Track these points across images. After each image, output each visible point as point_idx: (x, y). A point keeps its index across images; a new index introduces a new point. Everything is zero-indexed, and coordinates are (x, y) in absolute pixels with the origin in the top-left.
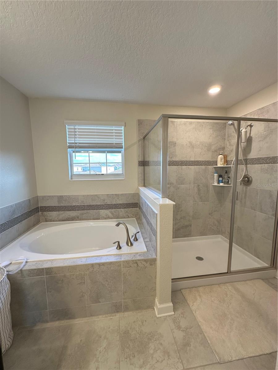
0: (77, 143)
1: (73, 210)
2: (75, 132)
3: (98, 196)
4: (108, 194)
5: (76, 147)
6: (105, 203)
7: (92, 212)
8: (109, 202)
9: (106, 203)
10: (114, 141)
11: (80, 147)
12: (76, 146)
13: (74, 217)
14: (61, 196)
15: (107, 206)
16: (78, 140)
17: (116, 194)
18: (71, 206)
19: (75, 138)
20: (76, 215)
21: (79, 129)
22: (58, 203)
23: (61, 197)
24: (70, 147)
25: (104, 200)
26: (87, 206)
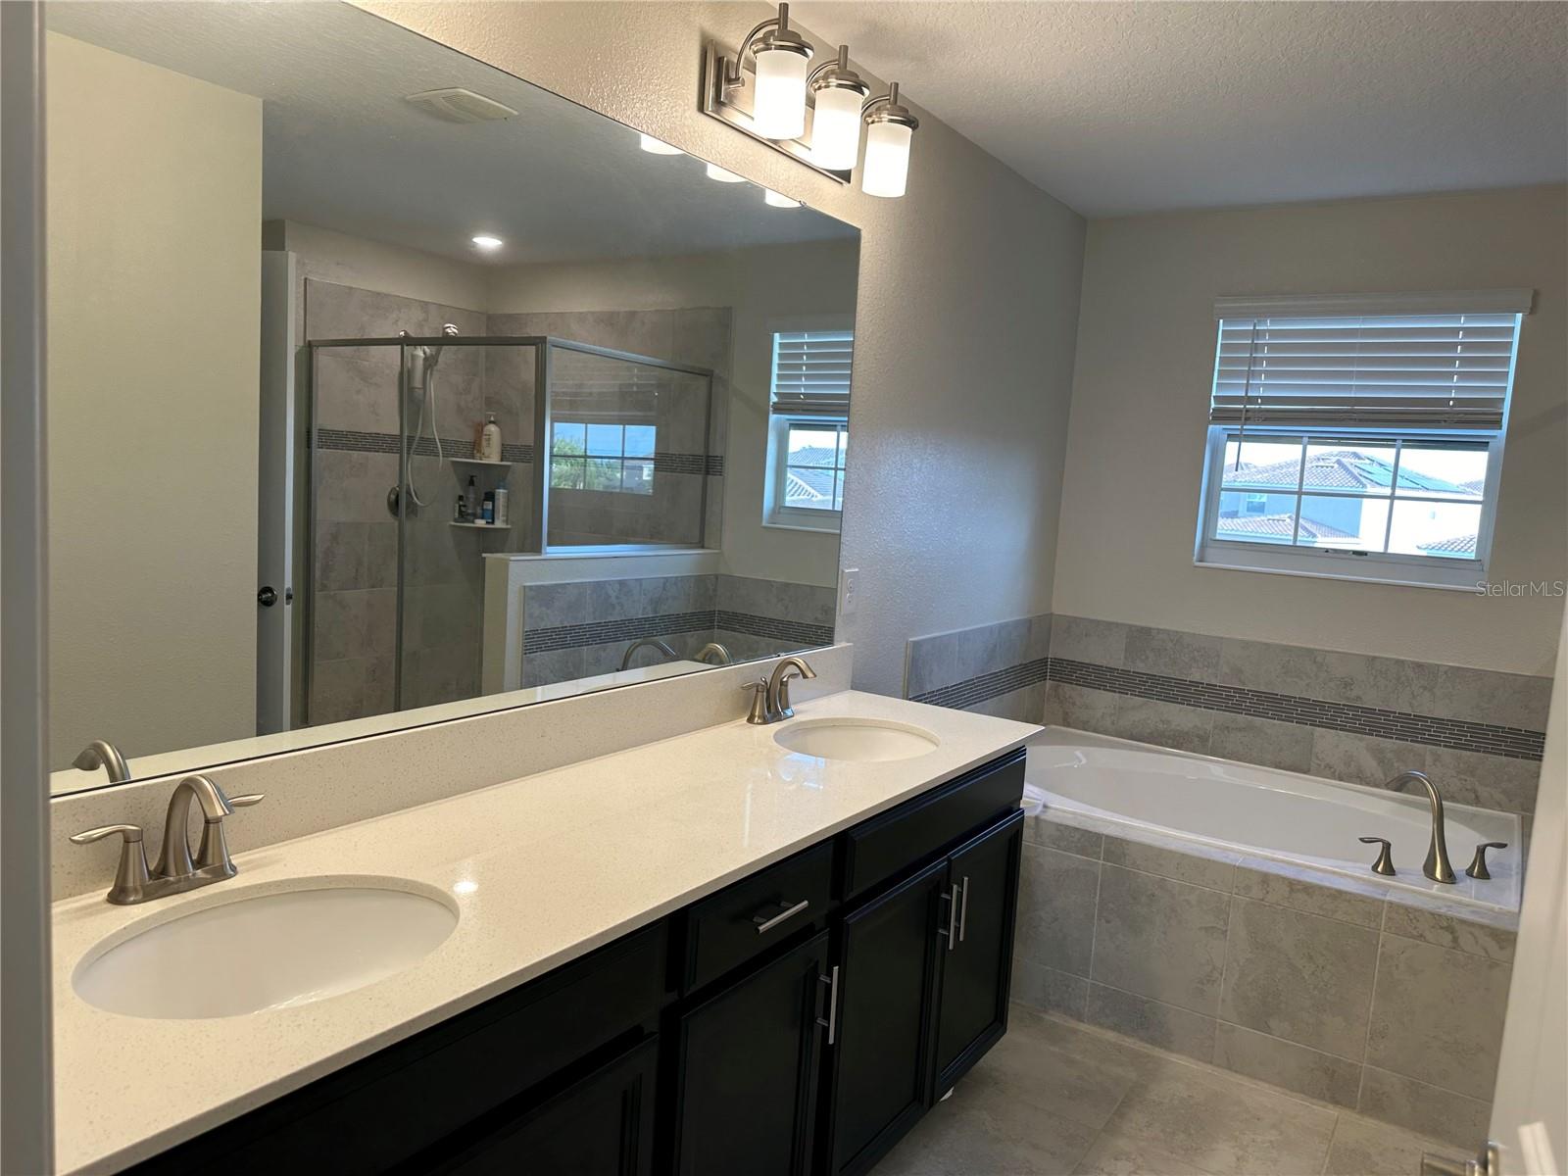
0: (1257, 397)
1: (1184, 700)
2: (1256, 348)
3: (1319, 659)
4: (1374, 658)
5: (1247, 419)
6: (1348, 699)
7: (1274, 727)
8: (1372, 700)
9: (1359, 698)
10: (1454, 388)
11: (1266, 419)
12: (1247, 411)
13: (1187, 733)
14: (1143, 628)
15: (1356, 718)
16: (1263, 388)
17: (1419, 666)
18: (1180, 683)
19: (1251, 374)
20: (1196, 726)
21: (1274, 334)
22: (1126, 658)
23: (1146, 632)
24: (1221, 417)
25: (1347, 685)
26: (1258, 694)
